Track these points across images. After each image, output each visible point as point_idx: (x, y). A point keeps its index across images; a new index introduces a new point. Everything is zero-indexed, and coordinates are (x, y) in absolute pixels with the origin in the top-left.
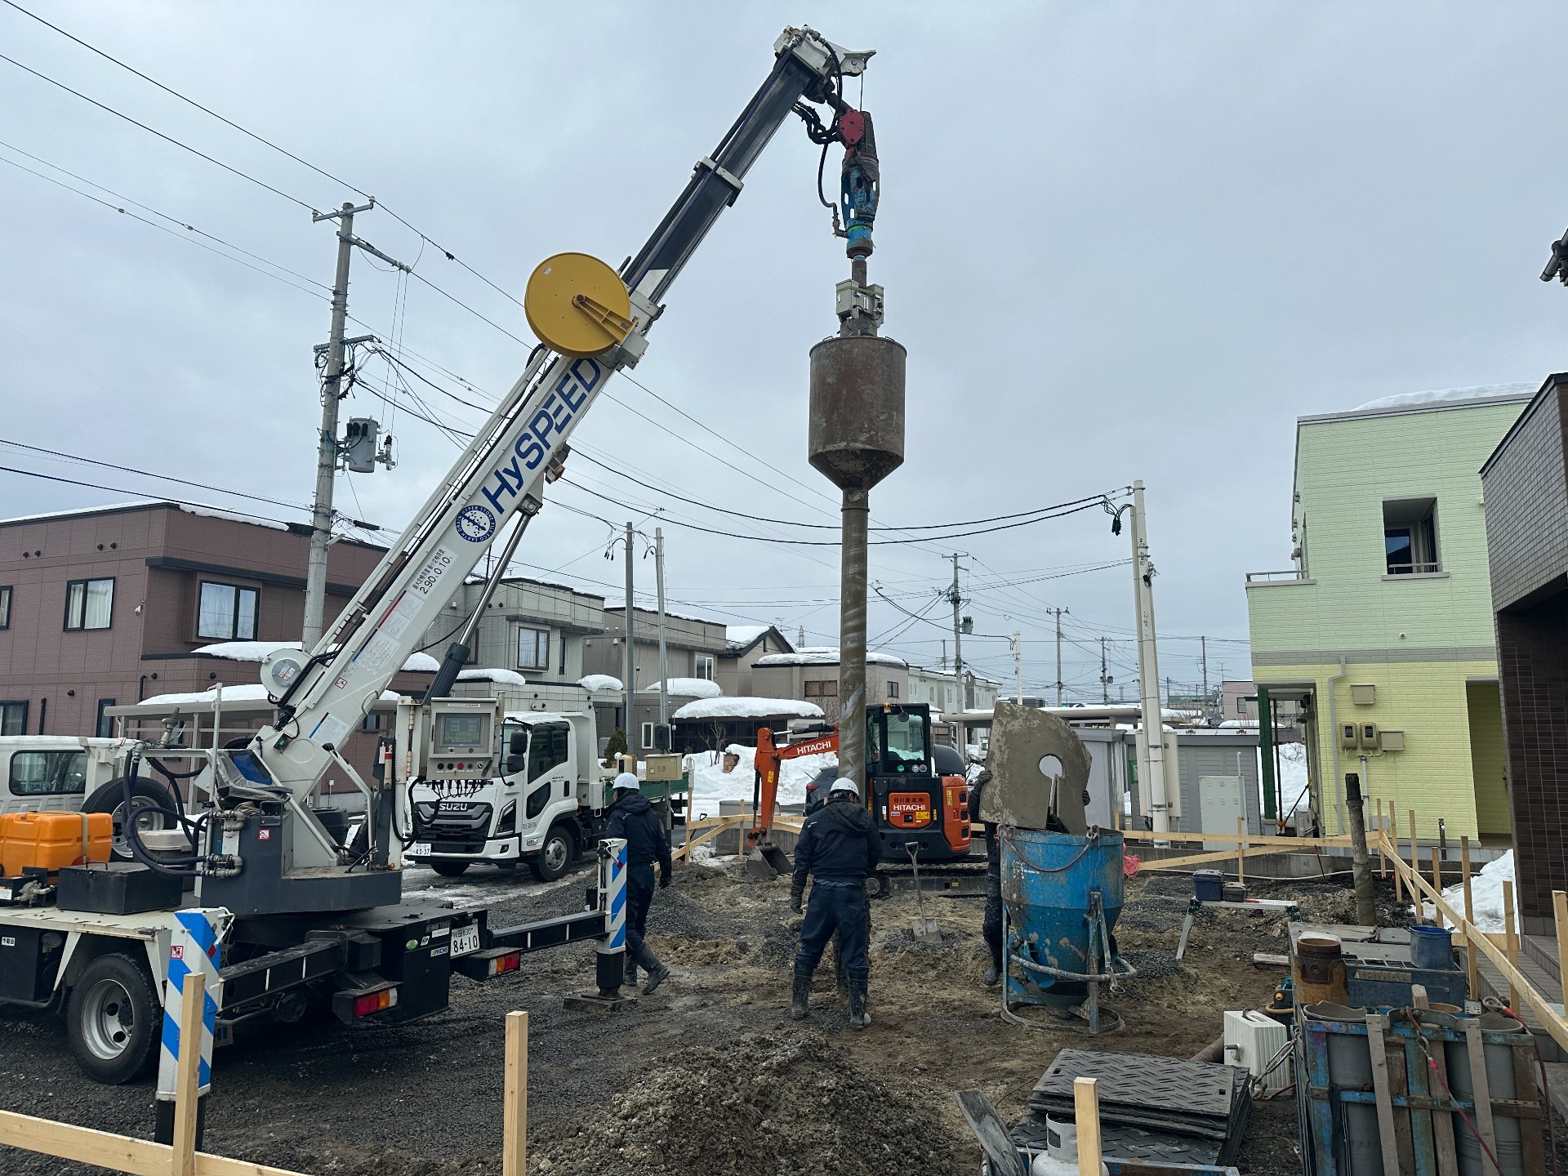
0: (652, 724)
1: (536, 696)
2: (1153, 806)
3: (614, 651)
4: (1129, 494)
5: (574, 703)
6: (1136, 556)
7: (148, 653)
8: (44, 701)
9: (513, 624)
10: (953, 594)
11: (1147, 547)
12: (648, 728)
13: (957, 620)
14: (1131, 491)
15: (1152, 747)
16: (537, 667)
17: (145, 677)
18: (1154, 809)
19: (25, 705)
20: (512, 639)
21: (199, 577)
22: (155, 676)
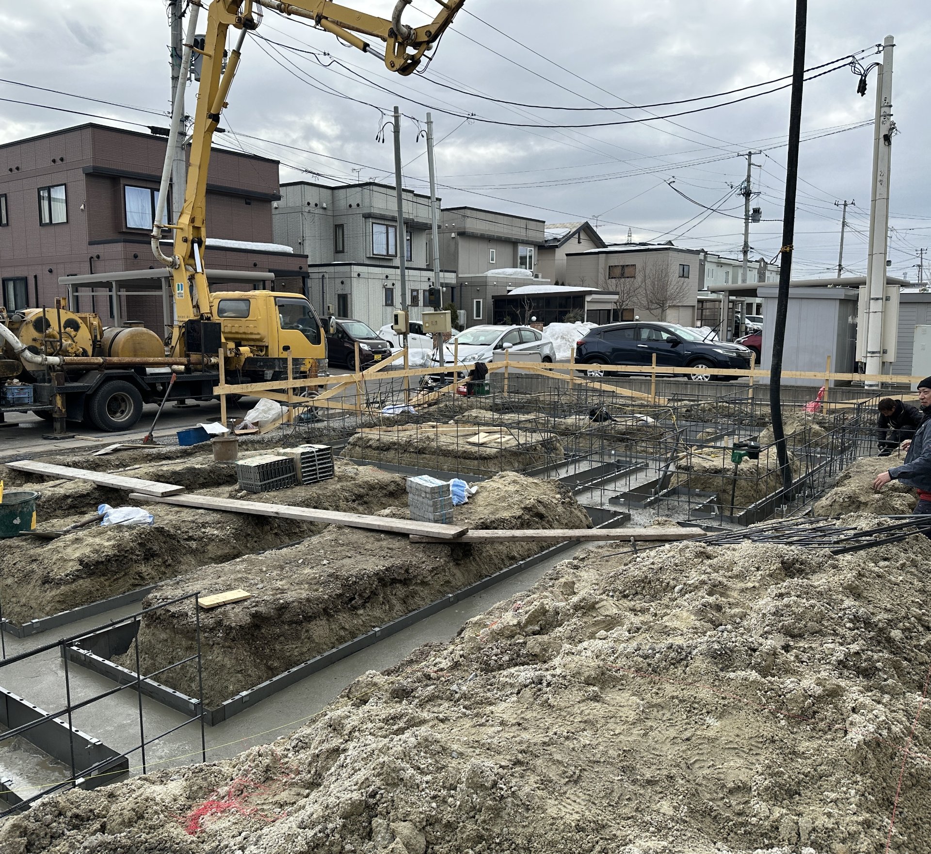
0: (481, 300)
1: (387, 277)
2: (867, 352)
3: (452, 243)
4: (879, 52)
5: (417, 283)
6: (879, 115)
7: (93, 240)
8: (36, 277)
9: (367, 220)
10: (745, 188)
11: (891, 106)
12: (478, 302)
13: (747, 211)
14: (881, 48)
15: (873, 299)
16: (388, 255)
17: (92, 257)
18: (869, 355)
19: (25, 280)
20: (368, 232)
21: (123, 182)
22: (98, 257)
